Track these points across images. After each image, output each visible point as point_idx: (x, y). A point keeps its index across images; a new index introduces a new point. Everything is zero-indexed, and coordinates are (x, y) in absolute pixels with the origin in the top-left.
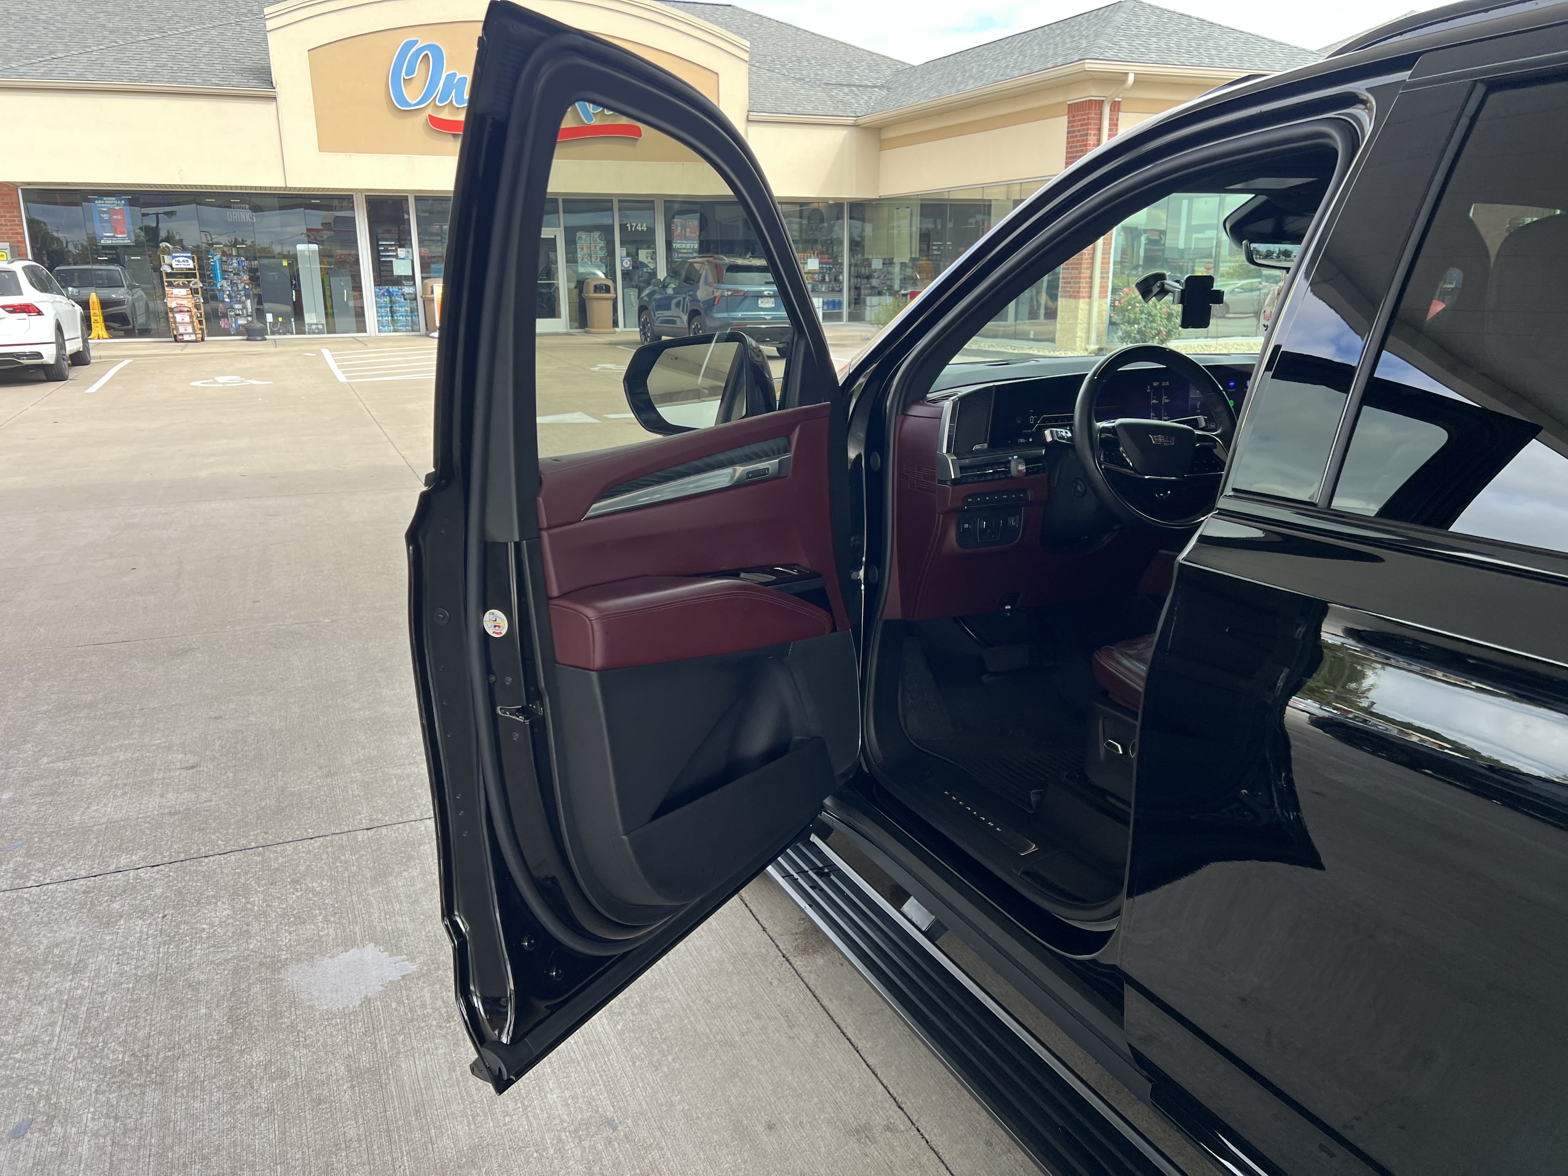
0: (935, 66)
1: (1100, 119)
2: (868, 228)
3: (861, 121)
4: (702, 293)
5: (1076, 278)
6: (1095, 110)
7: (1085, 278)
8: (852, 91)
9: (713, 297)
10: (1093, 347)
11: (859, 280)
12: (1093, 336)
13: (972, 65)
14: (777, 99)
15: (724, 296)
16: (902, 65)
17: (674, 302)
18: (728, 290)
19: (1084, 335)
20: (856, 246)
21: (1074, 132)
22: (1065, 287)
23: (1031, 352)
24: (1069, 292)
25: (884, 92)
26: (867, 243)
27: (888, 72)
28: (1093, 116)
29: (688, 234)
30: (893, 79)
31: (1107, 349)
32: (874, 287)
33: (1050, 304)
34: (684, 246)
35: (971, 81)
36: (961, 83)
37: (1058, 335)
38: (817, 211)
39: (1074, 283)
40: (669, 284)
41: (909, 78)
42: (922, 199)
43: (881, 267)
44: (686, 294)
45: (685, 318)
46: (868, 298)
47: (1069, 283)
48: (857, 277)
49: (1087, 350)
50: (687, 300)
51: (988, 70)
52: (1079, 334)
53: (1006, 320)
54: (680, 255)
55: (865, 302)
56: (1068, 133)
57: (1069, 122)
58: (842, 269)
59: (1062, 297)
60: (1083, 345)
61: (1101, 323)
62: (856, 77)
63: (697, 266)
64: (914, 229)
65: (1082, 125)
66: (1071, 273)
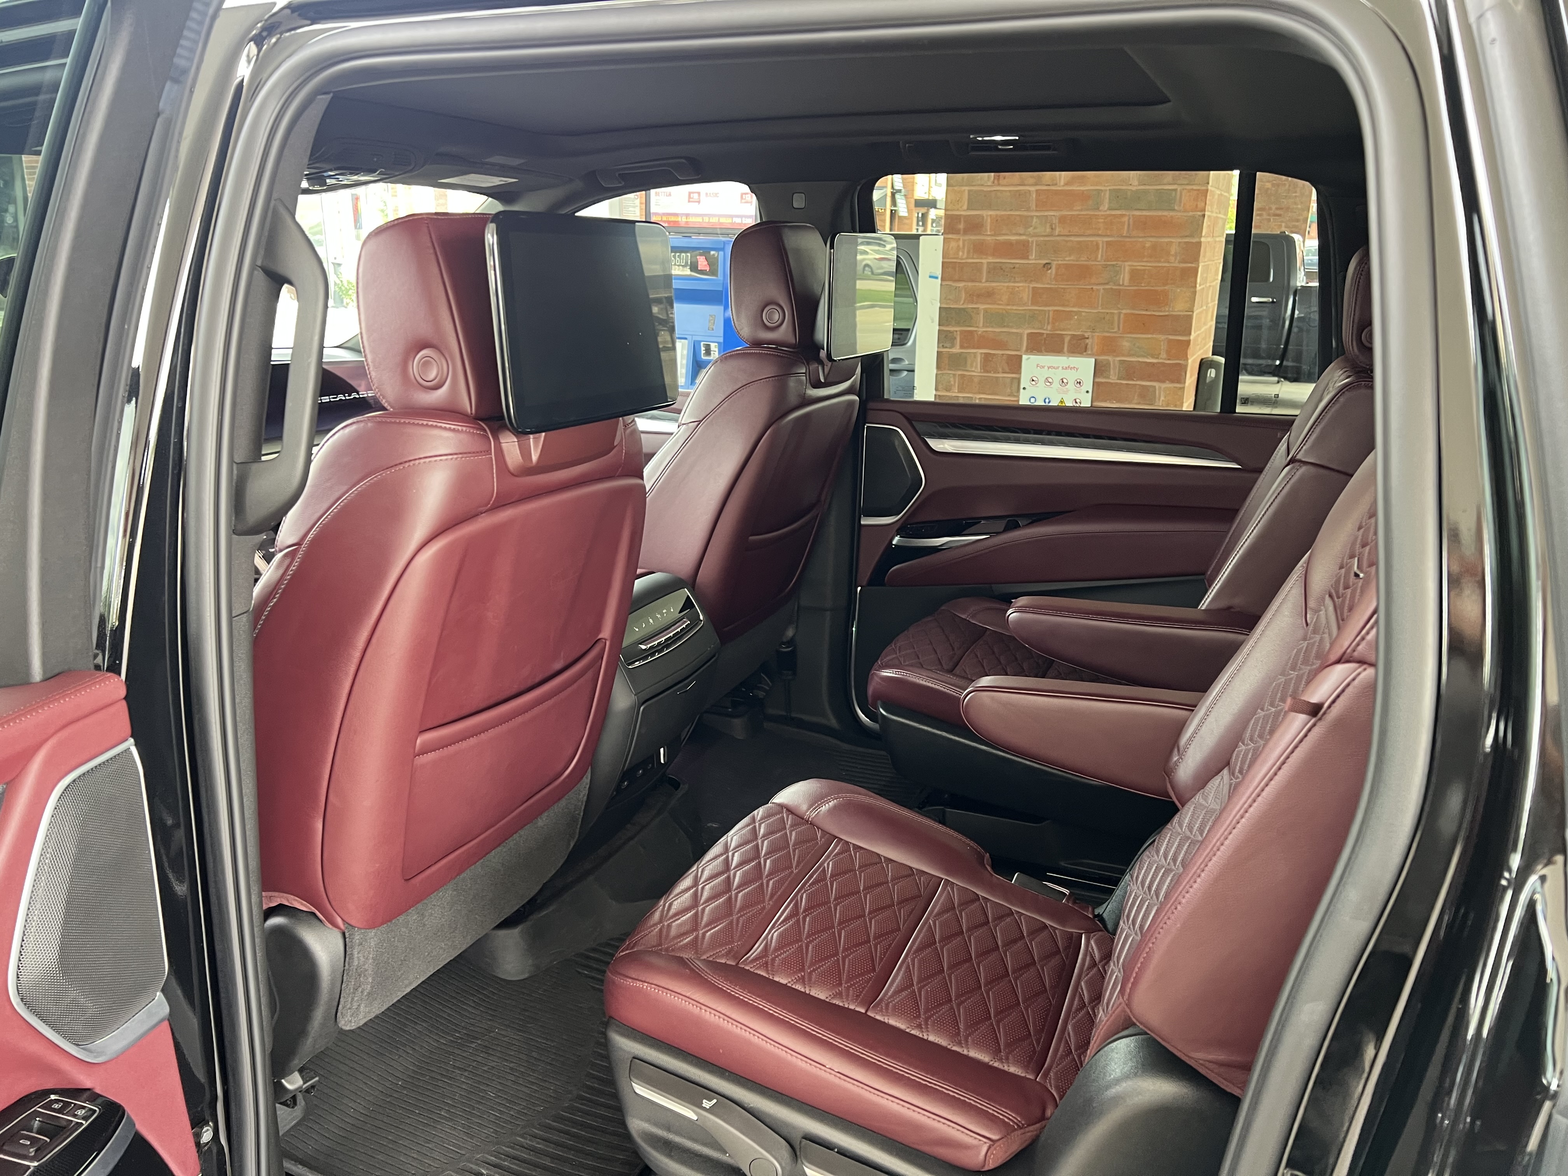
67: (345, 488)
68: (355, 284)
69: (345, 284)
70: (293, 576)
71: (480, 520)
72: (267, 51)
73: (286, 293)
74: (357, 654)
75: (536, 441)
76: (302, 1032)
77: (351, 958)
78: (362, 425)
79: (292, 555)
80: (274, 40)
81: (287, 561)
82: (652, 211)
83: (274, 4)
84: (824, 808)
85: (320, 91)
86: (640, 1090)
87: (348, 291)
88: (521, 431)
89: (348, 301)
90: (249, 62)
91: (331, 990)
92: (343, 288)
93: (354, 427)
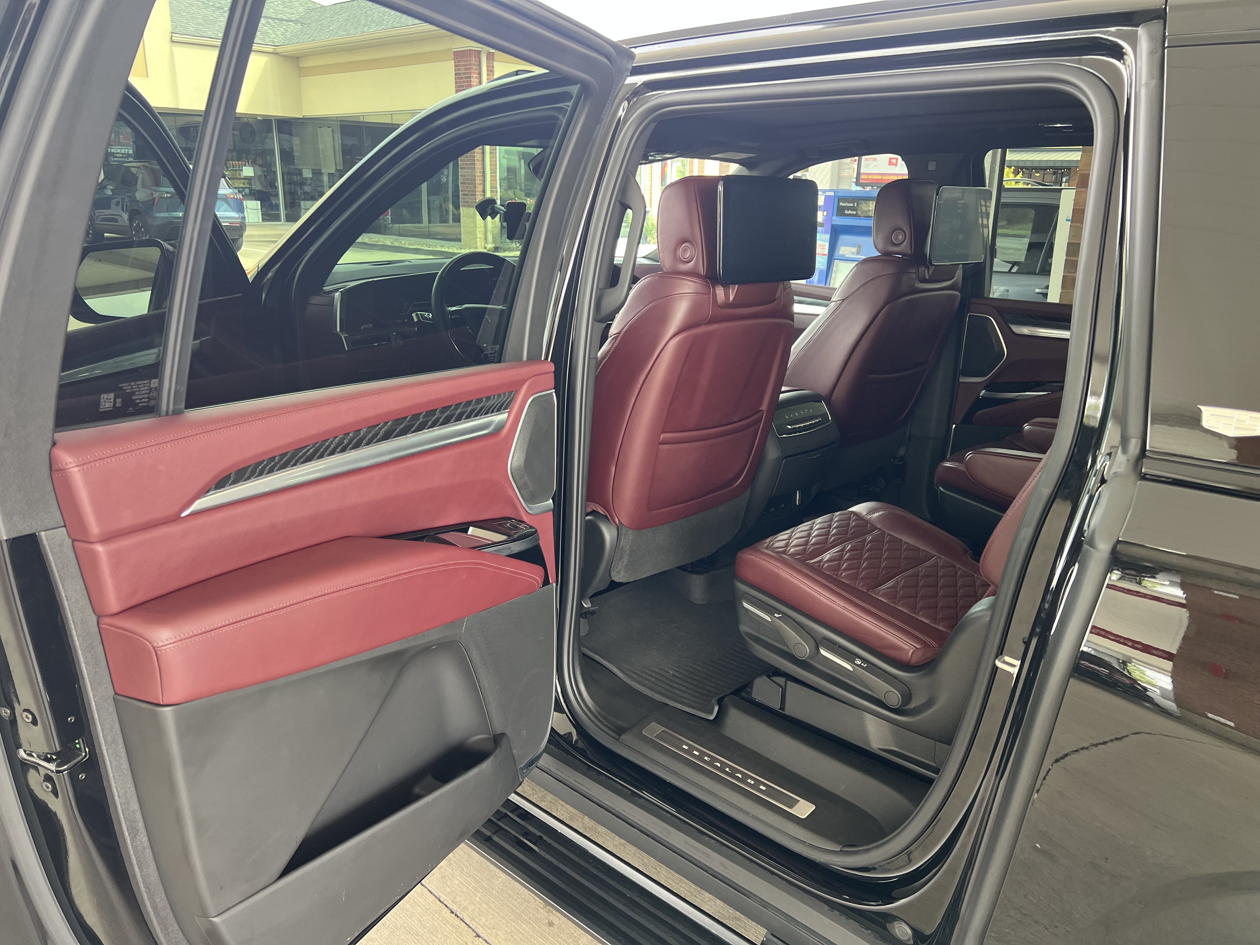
0: (341, 8)
1: (480, 66)
2: (296, 141)
3: (279, 50)
4: (141, 195)
5: (473, 191)
6: (475, 58)
7: (479, 191)
8: (268, 23)
9: (151, 198)
10: (490, 246)
11: (293, 186)
12: (490, 238)
13: (374, 11)
14: (198, 24)
15: (163, 197)
16: (313, 4)
17: (114, 202)
18: (167, 193)
19: (482, 236)
20: (287, 156)
21: (460, 74)
22: (464, 198)
23: (443, 250)
24: (468, 202)
25: (299, 27)
26: (296, 154)
27: (301, 9)
28: (474, 62)
29: (121, 140)
30: (306, 16)
31: (501, 248)
32: (307, 193)
33: (456, 212)
34: (119, 151)
35: (373, 25)
36: (365, 25)
37: (462, 236)
38: (247, 124)
39: (472, 195)
40: (107, 186)
41: (319, 16)
42: (340, 121)
43: (310, 176)
44: (124, 195)
45: (126, 216)
46: (302, 203)
47: (467, 195)
48: (290, 184)
49: (486, 248)
50: (126, 200)
51: (386, 17)
52: (479, 235)
53: (422, 223)
54: (116, 159)
55: (299, 206)
56: (456, 74)
57: (455, 66)
58: (276, 176)
59: (463, 206)
60: (483, 244)
61: (495, 227)
62: (272, 10)
63: (134, 170)
64: (337, 144)
65: (466, 69)
66: (467, 187)
67: (642, 307)
68: (656, 226)
69: (650, 226)
70: (615, 348)
71: (701, 327)
72: (632, 104)
73: (629, 211)
74: (639, 386)
75: (733, 289)
76: (594, 575)
77: (620, 541)
78: (653, 278)
79: (616, 338)
80: (635, 99)
81: (614, 341)
82: (862, 171)
83: (637, 83)
84: (876, 515)
85: (652, 121)
86: (746, 605)
87: (651, 231)
88: (726, 285)
89: (651, 238)
90: (623, 111)
91: (610, 555)
92: (648, 229)
93: (649, 279)
